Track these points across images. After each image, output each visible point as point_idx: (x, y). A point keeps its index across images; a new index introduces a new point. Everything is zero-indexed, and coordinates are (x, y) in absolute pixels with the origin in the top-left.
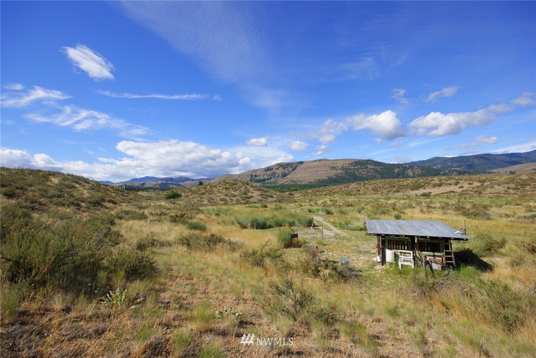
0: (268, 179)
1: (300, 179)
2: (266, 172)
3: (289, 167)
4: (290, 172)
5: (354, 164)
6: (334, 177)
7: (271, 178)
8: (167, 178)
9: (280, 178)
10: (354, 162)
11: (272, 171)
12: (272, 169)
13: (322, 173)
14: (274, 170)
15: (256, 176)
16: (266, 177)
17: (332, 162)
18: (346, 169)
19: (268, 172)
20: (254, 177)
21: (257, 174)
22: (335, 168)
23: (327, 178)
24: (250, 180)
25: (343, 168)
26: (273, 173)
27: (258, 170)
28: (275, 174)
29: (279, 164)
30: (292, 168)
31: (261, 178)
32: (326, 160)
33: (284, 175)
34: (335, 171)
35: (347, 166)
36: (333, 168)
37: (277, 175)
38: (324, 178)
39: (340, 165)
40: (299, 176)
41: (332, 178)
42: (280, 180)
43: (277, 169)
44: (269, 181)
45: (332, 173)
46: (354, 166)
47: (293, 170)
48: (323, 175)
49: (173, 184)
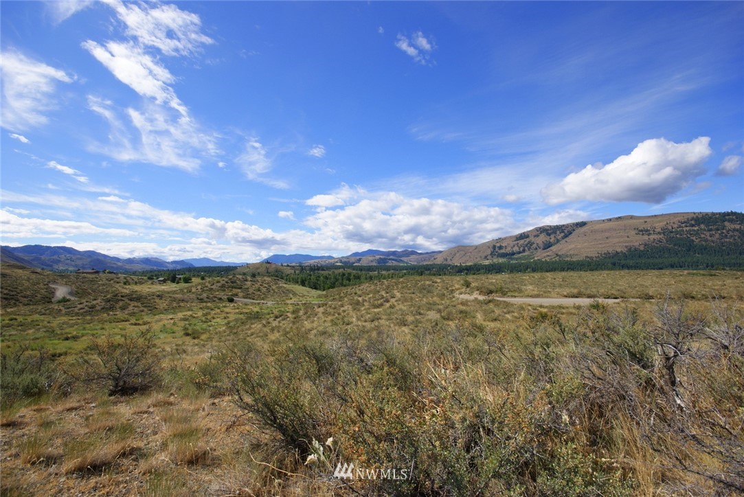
0: (520, 253)
1: (572, 252)
2: (516, 242)
3: (558, 232)
4: (558, 241)
5: (693, 222)
6: (642, 248)
7: (524, 251)
8: (389, 252)
9: (539, 250)
10: (693, 219)
11: (528, 240)
12: (528, 237)
13: (616, 240)
14: (532, 239)
15: (500, 248)
16: (516, 249)
17: (643, 221)
18: (671, 232)
19: (521, 242)
20: (497, 249)
21: (503, 245)
22: (647, 231)
23: (625, 250)
24: (491, 254)
25: (664, 231)
26: (529, 242)
27: (505, 239)
28: (531, 245)
29: (540, 228)
30: (563, 234)
31: (509, 250)
32: (632, 217)
33: (547, 246)
34: (646, 237)
35: (675, 226)
36: (645, 231)
37: (535, 246)
38: (619, 250)
39: (659, 226)
40: (573, 246)
41: (636, 250)
42: (538, 254)
43: (537, 236)
44: (520, 255)
45: (637, 241)
46: (693, 226)
47: (566, 236)
48: (618, 244)
49: (393, 260)
